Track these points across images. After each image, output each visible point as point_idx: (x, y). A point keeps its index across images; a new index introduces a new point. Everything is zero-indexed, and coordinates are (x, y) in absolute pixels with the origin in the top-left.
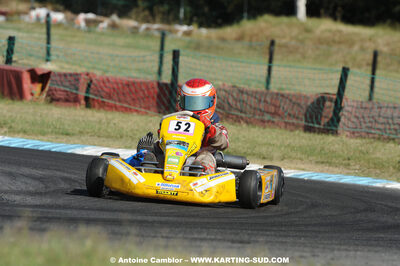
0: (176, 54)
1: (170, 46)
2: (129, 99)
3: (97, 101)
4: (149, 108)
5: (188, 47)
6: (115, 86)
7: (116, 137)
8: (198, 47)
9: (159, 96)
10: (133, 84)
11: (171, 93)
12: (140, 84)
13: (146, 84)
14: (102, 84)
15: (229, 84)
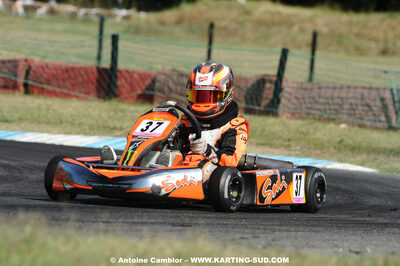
0: (115, 39)
1: (109, 31)
2: (68, 85)
3: (37, 88)
4: (88, 93)
5: (127, 31)
6: (54, 72)
7: (56, 123)
8: (137, 31)
9: (98, 82)
10: (72, 69)
11: (110, 78)
12: (79, 69)
13: (85, 70)
14: (41, 70)
15: (168, 68)
